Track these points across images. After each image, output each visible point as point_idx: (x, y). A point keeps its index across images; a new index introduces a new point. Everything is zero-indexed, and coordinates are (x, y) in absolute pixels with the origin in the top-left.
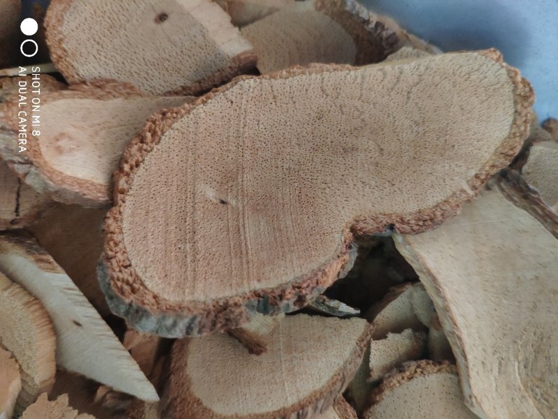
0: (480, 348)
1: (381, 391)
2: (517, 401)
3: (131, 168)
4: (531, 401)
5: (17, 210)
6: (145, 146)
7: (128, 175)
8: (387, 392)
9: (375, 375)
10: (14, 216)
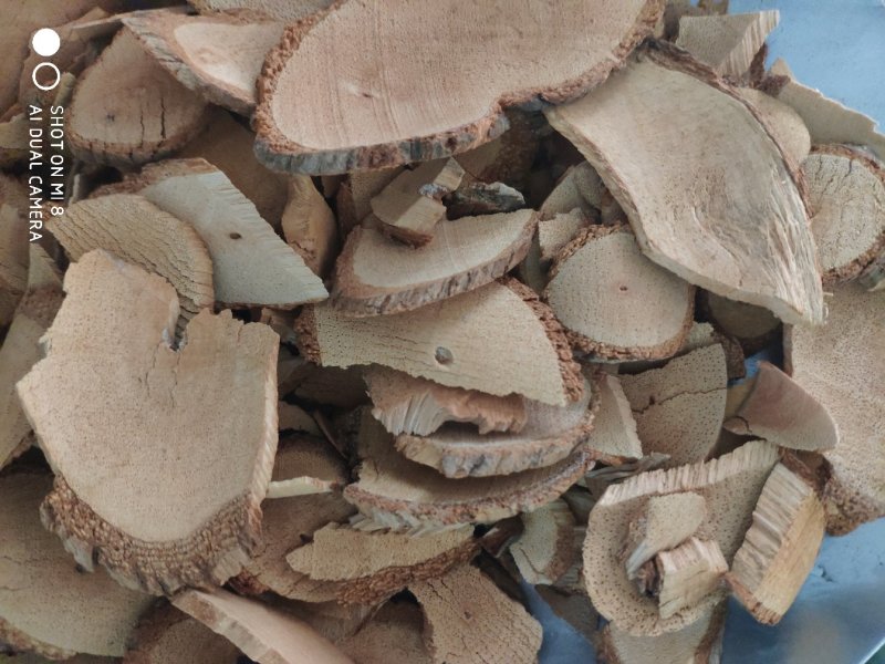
0: (651, 200)
1: (555, 265)
2: (699, 242)
3: (274, 73)
4: (714, 240)
5: (163, 133)
6: (285, 52)
7: (272, 78)
10: (160, 139)
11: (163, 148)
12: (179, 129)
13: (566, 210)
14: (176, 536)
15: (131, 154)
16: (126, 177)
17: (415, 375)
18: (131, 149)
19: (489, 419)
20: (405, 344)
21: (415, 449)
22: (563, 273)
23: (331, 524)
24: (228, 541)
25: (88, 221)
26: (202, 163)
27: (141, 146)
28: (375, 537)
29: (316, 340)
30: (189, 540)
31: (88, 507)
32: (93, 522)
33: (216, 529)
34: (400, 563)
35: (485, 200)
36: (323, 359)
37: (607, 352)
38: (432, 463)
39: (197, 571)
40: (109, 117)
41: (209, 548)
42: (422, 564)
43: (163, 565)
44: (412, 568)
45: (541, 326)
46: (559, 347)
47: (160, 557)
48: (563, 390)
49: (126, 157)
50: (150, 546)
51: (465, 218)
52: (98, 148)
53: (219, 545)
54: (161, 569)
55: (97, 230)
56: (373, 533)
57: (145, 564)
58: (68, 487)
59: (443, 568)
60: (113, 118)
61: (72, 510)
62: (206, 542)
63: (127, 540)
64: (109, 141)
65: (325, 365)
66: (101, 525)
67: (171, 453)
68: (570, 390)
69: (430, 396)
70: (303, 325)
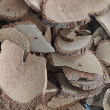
1: (97, 47)
3: (45, 4)
5: (20, 15)
8: (99, 47)
9: (95, 44)
10: (19, 16)
11: (20, 18)
12: (23, 14)
13: (98, 36)
14: (27, 102)
15: (13, 19)
16: (10, 24)
17: (74, 68)
18: (13, 18)
19: (89, 78)
20: (72, 62)
21: (74, 83)
22: (99, 48)
23: (54, 97)
24: (38, 103)
25: (3, 33)
26: (30, 22)
27: (15, 17)
28: (62, 99)
29: (52, 60)
30: (30, 102)
31: (9, 97)
32: (10, 100)
33: (36, 100)
34: (67, 103)
35: (83, 33)
36: (54, 64)
37: (108, 64)
38: (78, 86)
39: (32, 109)
40: (7, 10)
41: (34, 104)
42: (71, 103)
43: (25, 108)
44: (69, 104)
45: (97, 59)
46: (101, 63)
47: (24, 106)
48: (103, 72)
49: (12, 19)
50: (22, 104)
51: (78, 36)
52: (5, 17)
53: (37, 103)
54: (24, 109)
55: (5, 35)
56: (62, 98)
57: (21, 108)
58: (4, 93)
59: (74, 104)
60: (8, 11)
61: (6, 98)
62: (34, 103)
63: (17, 103)
64: (8, 16)
65: (55, 65)
66: (11, 100)
67: (25, 84)
68: (104, 72)
69: (77, 73)
70: (49, 57)
